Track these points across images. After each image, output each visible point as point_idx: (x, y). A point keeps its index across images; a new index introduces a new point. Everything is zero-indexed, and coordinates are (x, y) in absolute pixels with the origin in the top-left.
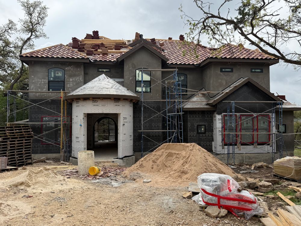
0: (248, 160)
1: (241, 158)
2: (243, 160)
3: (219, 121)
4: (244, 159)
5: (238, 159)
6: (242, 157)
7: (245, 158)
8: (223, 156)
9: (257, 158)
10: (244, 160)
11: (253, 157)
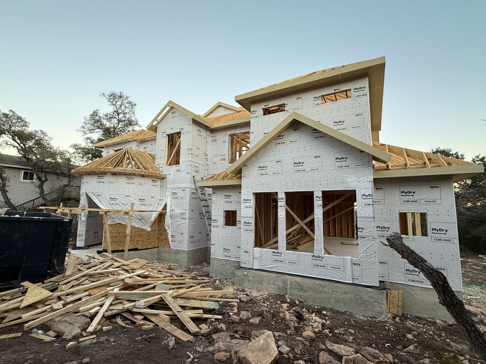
0: (296, 292)
1: (281, 284)
2: (286, 289)
3: (244, 204)
4: (289, 287)
5: (274, 284)
6: (284, 282)
7: (291, 285)
8: (245, 273)
9: (320, 292)
10: (289, 291)
11: (310, 287)
